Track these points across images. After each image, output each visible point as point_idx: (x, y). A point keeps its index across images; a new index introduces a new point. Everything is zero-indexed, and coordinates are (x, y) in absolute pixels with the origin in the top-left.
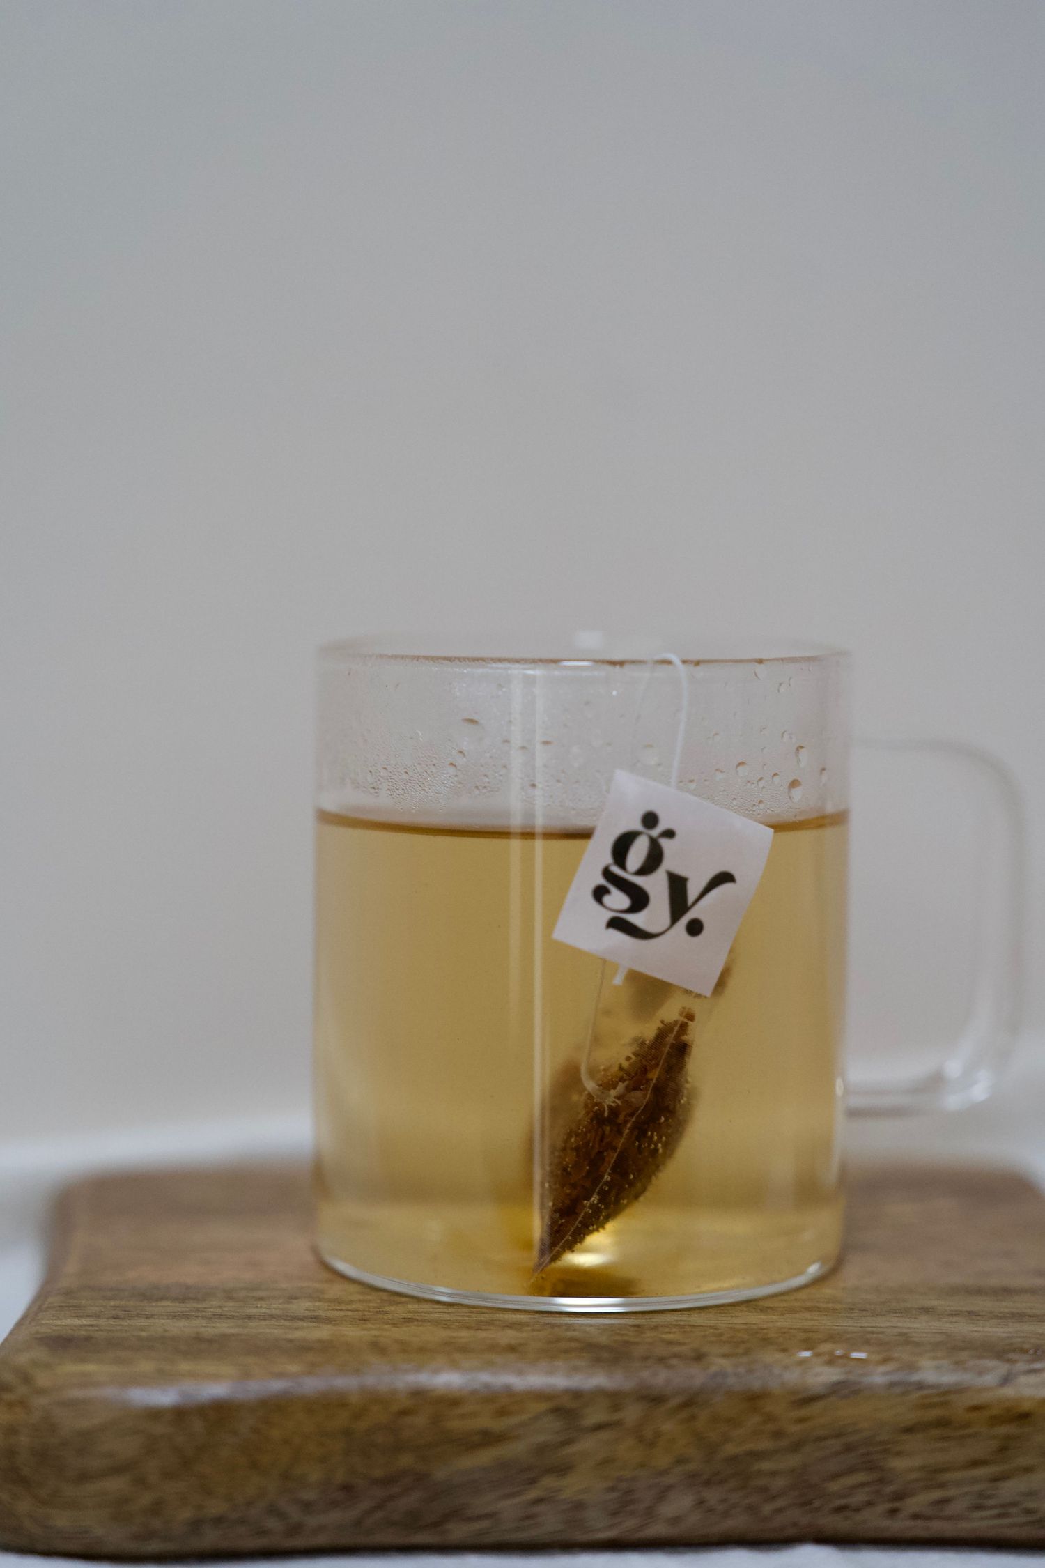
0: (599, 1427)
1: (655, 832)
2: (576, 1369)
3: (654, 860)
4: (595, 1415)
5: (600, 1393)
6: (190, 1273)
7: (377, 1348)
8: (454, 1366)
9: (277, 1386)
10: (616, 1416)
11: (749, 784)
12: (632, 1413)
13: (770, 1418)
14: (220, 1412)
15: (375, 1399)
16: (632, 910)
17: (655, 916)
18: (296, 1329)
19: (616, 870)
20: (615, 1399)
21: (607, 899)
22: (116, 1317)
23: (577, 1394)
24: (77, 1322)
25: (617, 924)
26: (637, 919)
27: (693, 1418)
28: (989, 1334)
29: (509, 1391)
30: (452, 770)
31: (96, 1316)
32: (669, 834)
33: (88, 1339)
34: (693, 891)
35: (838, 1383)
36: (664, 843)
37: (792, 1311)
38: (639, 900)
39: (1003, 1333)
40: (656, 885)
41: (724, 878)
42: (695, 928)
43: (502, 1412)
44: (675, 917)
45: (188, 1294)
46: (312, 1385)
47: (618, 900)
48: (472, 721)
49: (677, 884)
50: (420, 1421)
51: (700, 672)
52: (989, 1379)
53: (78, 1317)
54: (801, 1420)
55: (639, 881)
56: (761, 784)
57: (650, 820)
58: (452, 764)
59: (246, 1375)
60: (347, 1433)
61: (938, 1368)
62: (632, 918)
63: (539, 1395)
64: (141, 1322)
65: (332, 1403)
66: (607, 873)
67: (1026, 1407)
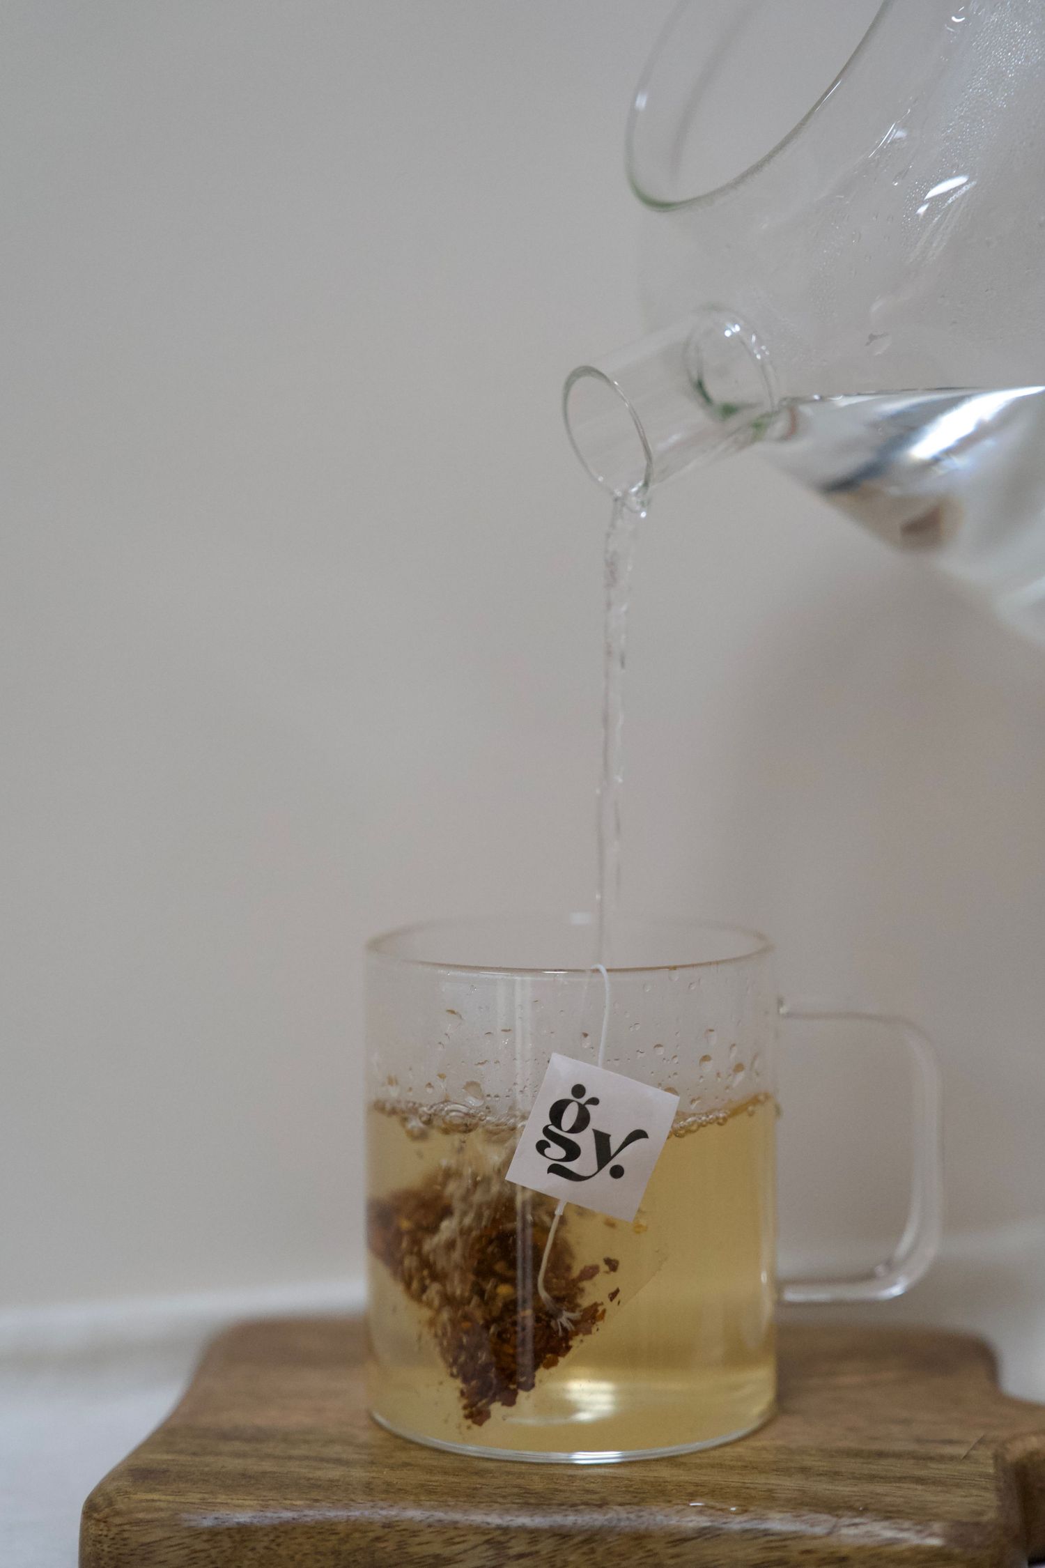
0: (521, 1556)
1: (583, 1100)
2: (507, 1511)
3: (583, 1121)
4: (518, 1547)
5: (523, 1529)
6: (267, 1418)
7: (369, 1488)
8: (418, 1504)
9: (287, 1515)
10: (534, 1549)
11: (665, 1061)
12: (545, 1546)
13: (651, 1554)
14: (243, 1533)
15: (357, 1527)
16: (567, 1159)
17: (585, 1163)
18: (319, 1469)
19: (553, 1128)
20: (534, 1535)
21: (547, 1151)
22: (194, 1454)
23: (505, 1530)
24: (166, 1457)
25: (555, 1169)
26: (571, 1166)
27: (593, 1551)
28: (838, 1492)
29: (455, 1525)
30: (440, 1048)
31: (181, 1452)
32: (594, 1101)
33: (165, 1471)
34: (614, 1145)
35: (705, 1528)
36: (590, 1108)
37: (700, 1466)
38: (573, 1151)
39: (849, 1491)
40: (585, 1140)
41: (639, 1135)
42: (617, 1172)
43: (450, 1542)
44: (601, 1165)
45: (259, 1436)
46: (313, 1515)
47: (556, 1152)
48: (453, 1012)
49: (602, 1140)
50: (390, 1546)
51: (619, 977)
52: (819, 1530)
53: (168, 1452)
54: (677, 1556)
55: (572, 1137)
56: (676, 1060)
57: (579, 1090)
58: (440, 1043)
59: (265, 1507)
60: (336, 1553)
61: (781, 1520)
62: (569, 1165)
63: (478, 1530)
64: (209, 1459)
65: (325, 1529)
66: (546, 1131)
67: (844, 1552)
